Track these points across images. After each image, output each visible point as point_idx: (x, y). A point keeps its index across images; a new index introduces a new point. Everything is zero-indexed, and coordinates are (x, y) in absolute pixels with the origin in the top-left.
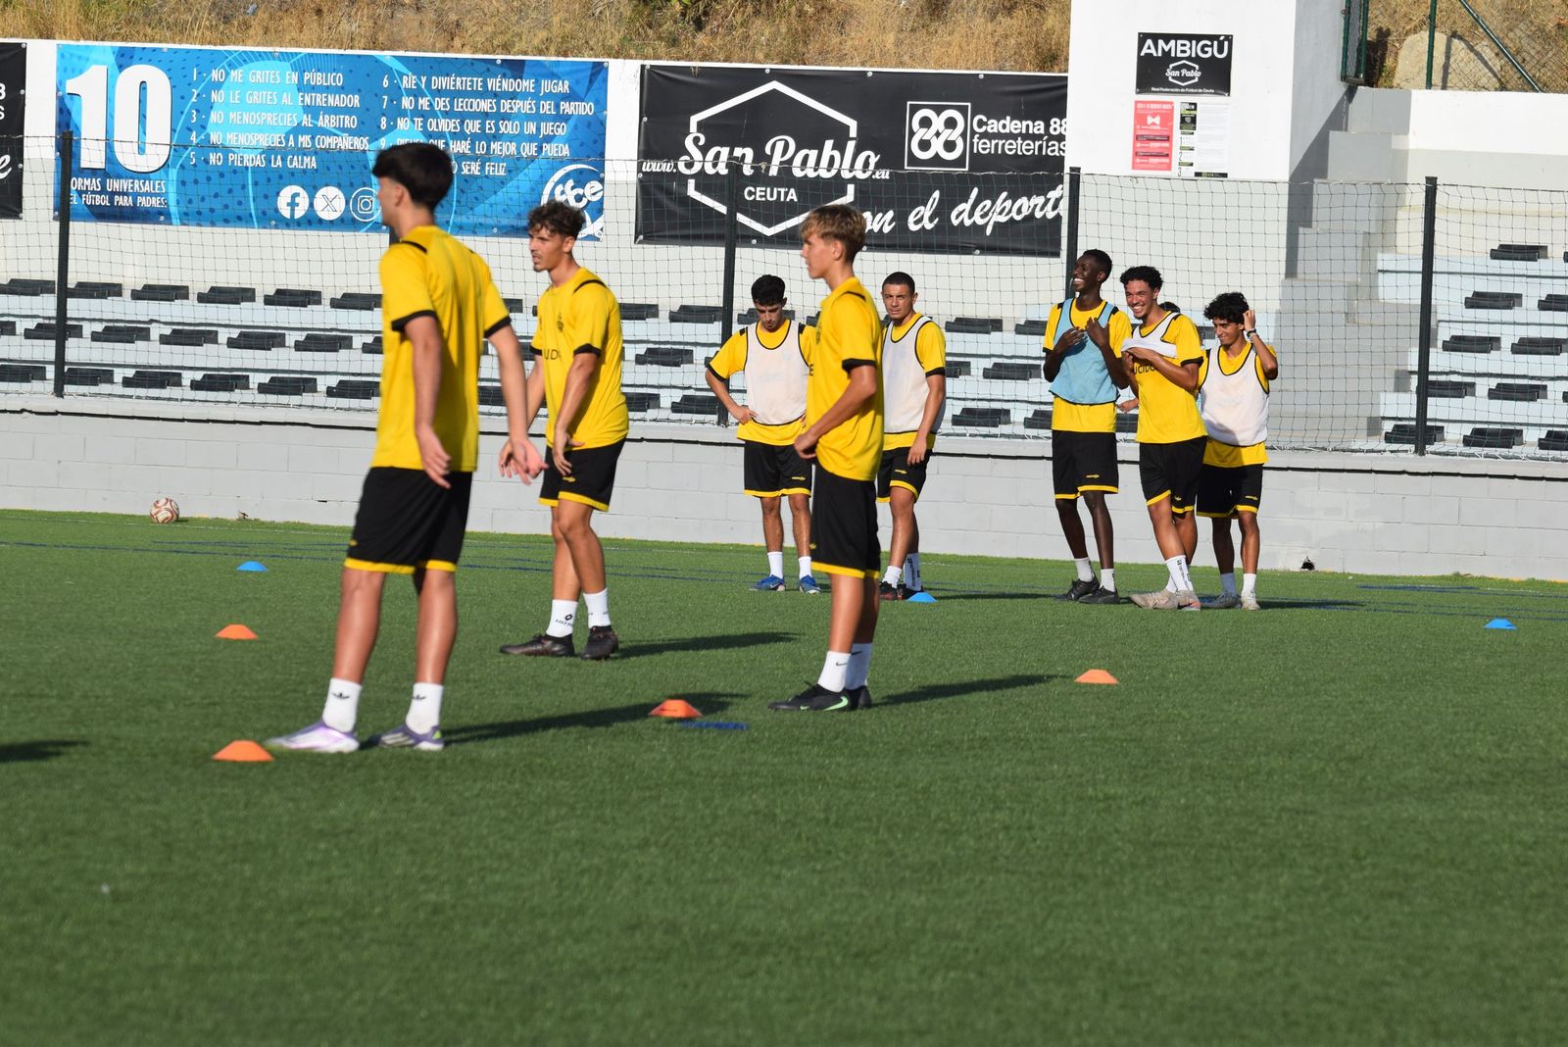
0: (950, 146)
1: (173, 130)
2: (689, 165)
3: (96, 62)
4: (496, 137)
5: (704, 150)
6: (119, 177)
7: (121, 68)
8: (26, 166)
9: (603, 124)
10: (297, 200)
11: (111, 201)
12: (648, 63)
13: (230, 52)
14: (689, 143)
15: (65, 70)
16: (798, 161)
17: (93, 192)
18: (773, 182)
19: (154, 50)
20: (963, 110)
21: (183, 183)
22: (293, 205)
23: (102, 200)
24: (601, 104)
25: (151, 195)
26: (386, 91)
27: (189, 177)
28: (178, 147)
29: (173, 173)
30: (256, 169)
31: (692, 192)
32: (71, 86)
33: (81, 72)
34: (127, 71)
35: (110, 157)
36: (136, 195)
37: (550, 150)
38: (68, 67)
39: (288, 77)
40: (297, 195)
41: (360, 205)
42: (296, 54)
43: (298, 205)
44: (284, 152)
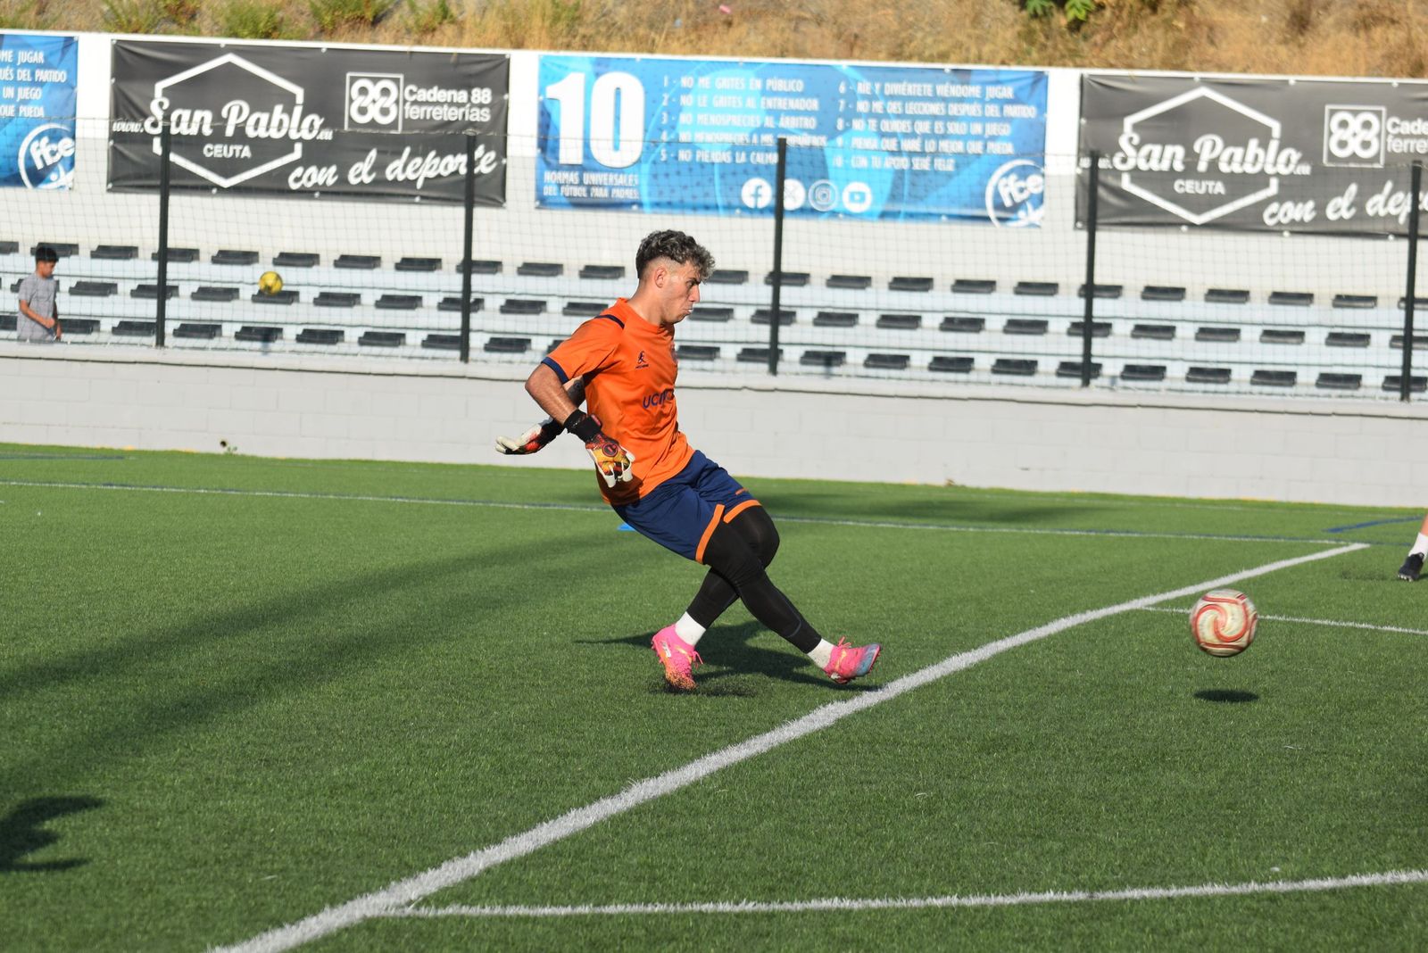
0: (1366, 145)
1: (646, 131)
2: (1124, 161)
3: (575, 70)
4: (945, 136)
5: (1138, 148)
6: (595, 171)
7: (598, 75)
8: (508, 162)
9: (1044, 126)
10: (760, 191)
11: (589, 192)
12: (1087, 72)
13: (698, 62)
14: (1123, 142)
15: (546, 77)
16: (1225, 157)
17: (571, 184)
18: (1201, 177)
19: (628, 60)
20: (1378, 114)
21: (655, 176)
22: (756, 196)
23: (579, 192)
24: (1042, 108)
25: (625, 187)
26: (842, 96)
27: (662, 170)
28: (651, 144)
29: (646, 168)
30: (723, 164)
31: (1126, 184)
32: (551, 91)
33: (561, 79)
34: (603, 79)
35: (587, 155)
36: (611, 188)
37: (996, 148)
38: (548, 75)
39: (751, 84)
40: (759, 187)
41: (819, 195)
42: (760, 64)
43: (760, 196)
44: (748, 148)
